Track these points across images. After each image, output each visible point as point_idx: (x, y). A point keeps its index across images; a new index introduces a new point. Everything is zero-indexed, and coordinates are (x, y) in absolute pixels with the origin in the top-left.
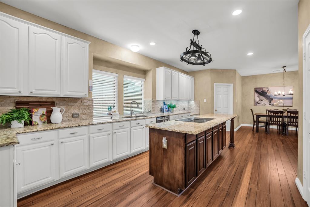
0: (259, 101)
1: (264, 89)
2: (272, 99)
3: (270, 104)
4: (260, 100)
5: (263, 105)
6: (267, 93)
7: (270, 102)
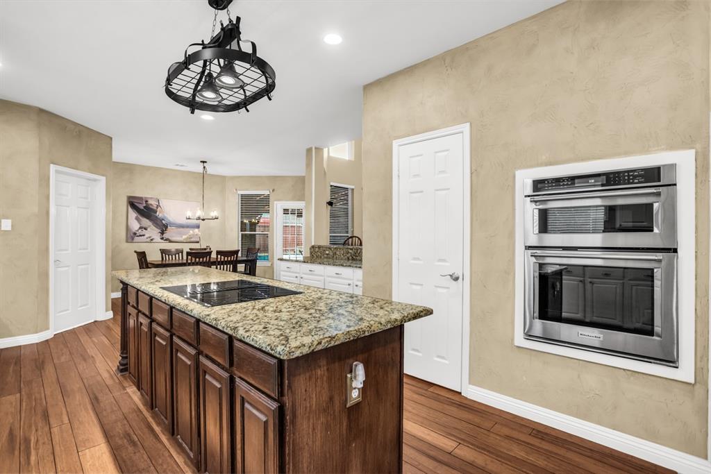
0: (140, 231)
1: (150, 202)
2: (166, 227)
3: (162, 239)
4: (141, 228)
5: (148, 240)
6: (156, 212)
7: (162, 233)
